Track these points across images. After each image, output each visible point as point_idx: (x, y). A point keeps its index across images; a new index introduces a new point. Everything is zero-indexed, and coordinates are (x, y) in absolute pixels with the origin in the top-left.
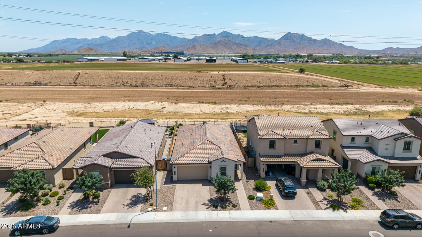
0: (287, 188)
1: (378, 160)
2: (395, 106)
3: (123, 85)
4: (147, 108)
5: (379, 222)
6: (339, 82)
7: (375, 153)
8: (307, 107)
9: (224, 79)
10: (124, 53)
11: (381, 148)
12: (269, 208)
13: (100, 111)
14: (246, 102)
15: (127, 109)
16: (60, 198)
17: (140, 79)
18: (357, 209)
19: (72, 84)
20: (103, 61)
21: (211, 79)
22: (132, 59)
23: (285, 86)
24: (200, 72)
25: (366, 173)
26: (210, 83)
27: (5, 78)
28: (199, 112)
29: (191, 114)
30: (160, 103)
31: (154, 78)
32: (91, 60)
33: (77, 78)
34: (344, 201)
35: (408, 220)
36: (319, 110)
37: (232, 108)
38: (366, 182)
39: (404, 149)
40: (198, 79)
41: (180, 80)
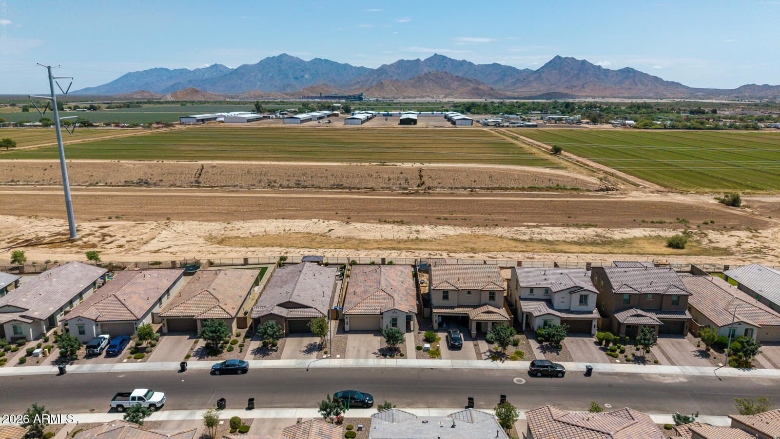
1: (549, 314)
2: (657, 229)
3: (269, 185)
4: (308, 230)
5: (526, 371)
6: (599, 181)
7: (550, 306)
8: (528, 231)
9: (421, 176)
10: (256, 105)
11: (557, 301)
12: (434, 358)
13: (246, 235)
14: (446, 221)
15: (282, 233)
16: (241, 346)
17: (294, 176)
18: (515, 360)
19: (193, 184)
20: (222, 122)
21: (401, 176)
22: (271, 116)
23: (512, 189)
24: (384, 163)
25: (537, 326)
26: (399, 182)
27: (94, 174)
28: (378, 237)
29: (368, 240)
30: (326, 222)
31: (316, 175)
32: (203, 120)
33: (200, 175)
34: (506, 353)
36: (543, 237)
37: (424, 231)
38: (536, 336)
39: (580, 303)
40: (381, 176)
41: (353, 177)
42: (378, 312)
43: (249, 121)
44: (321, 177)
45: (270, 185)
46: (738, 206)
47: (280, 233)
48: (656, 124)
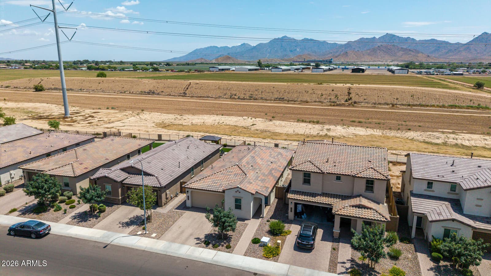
0: (301, 236)
1: (453, 220)
4: (236, 124)
7: (458, 209)
8: (443, 136)
9: (349, 93)
10: (258, 62)
11: (469, 203)
13: (187, 124)
14: (360, 124)
15: (216, 124)
16: (71, 207)
17: (249, 91)
19: (182, 95)
20: (233, 70)
21: (333, 93)
22: (265, 69)
23: (433, 106)
24: (321, 84)
25: (433, 236)
26: (330, 97)
27: (125, 86)
28: (291, 132)
29: (280, 134)
30: (253, 119)
31: (265, 91)
32: (223, 70)
33: (187, 89)
34: (376, 269)
36: (459, 142)
37: (334, 130)
38: (431, 249)
40: (316, 92)
41: (293, 93)
42: (221, 190)
43: (250, 70)
44: (269, 92)
45: (231, 98)
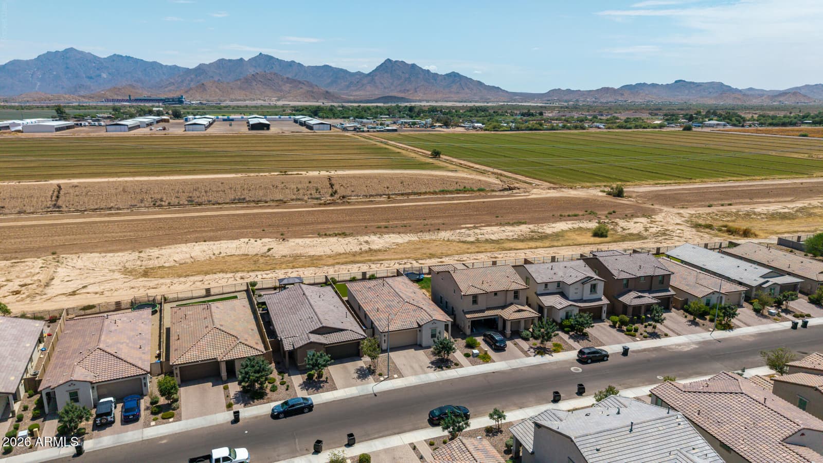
0: (497, 341)
1: (571, 305)
2: (576, 222)
3: (154, 204)
4: (243, 252)
5: (577, 360)
6: (500, 183)
7: (566, 298)
8: (471, 232)
9: (332, 185)
10: (57, 111)
11: (571, 293)
12: (487, 362)
13: (172, 264)
14: (387, 229)
15: (213, 257)
16: (282, 383)
18: (559, 352)
19: (50, 209)
20: (19, 131)
21: (311, 185)
22: (82, 123)
24: (286, 172)
25: (561, 318)
26: (309, 192)
28: (328, 252)
29: (319, 256)
31: (210, 189)
33: (58, 197)
34: (547, 347)
35: (597, 355)
36: (487, 237)
37: (373, 242)
38: (562, 328)
39: (591, 291)
40: (288, 186)
41: (256, 189)
42: (415, 325)
43: (59, 129)
44: (217, 192)
45: (156, 204)
46: (623, 197)
47: (210, 257)
48: (503, 126)
